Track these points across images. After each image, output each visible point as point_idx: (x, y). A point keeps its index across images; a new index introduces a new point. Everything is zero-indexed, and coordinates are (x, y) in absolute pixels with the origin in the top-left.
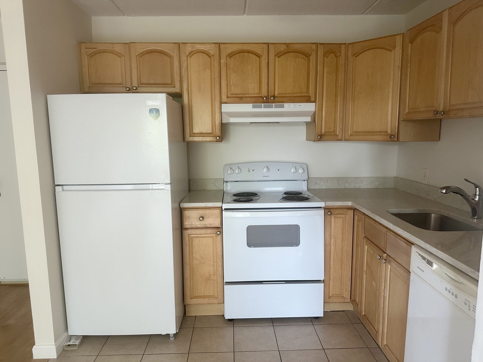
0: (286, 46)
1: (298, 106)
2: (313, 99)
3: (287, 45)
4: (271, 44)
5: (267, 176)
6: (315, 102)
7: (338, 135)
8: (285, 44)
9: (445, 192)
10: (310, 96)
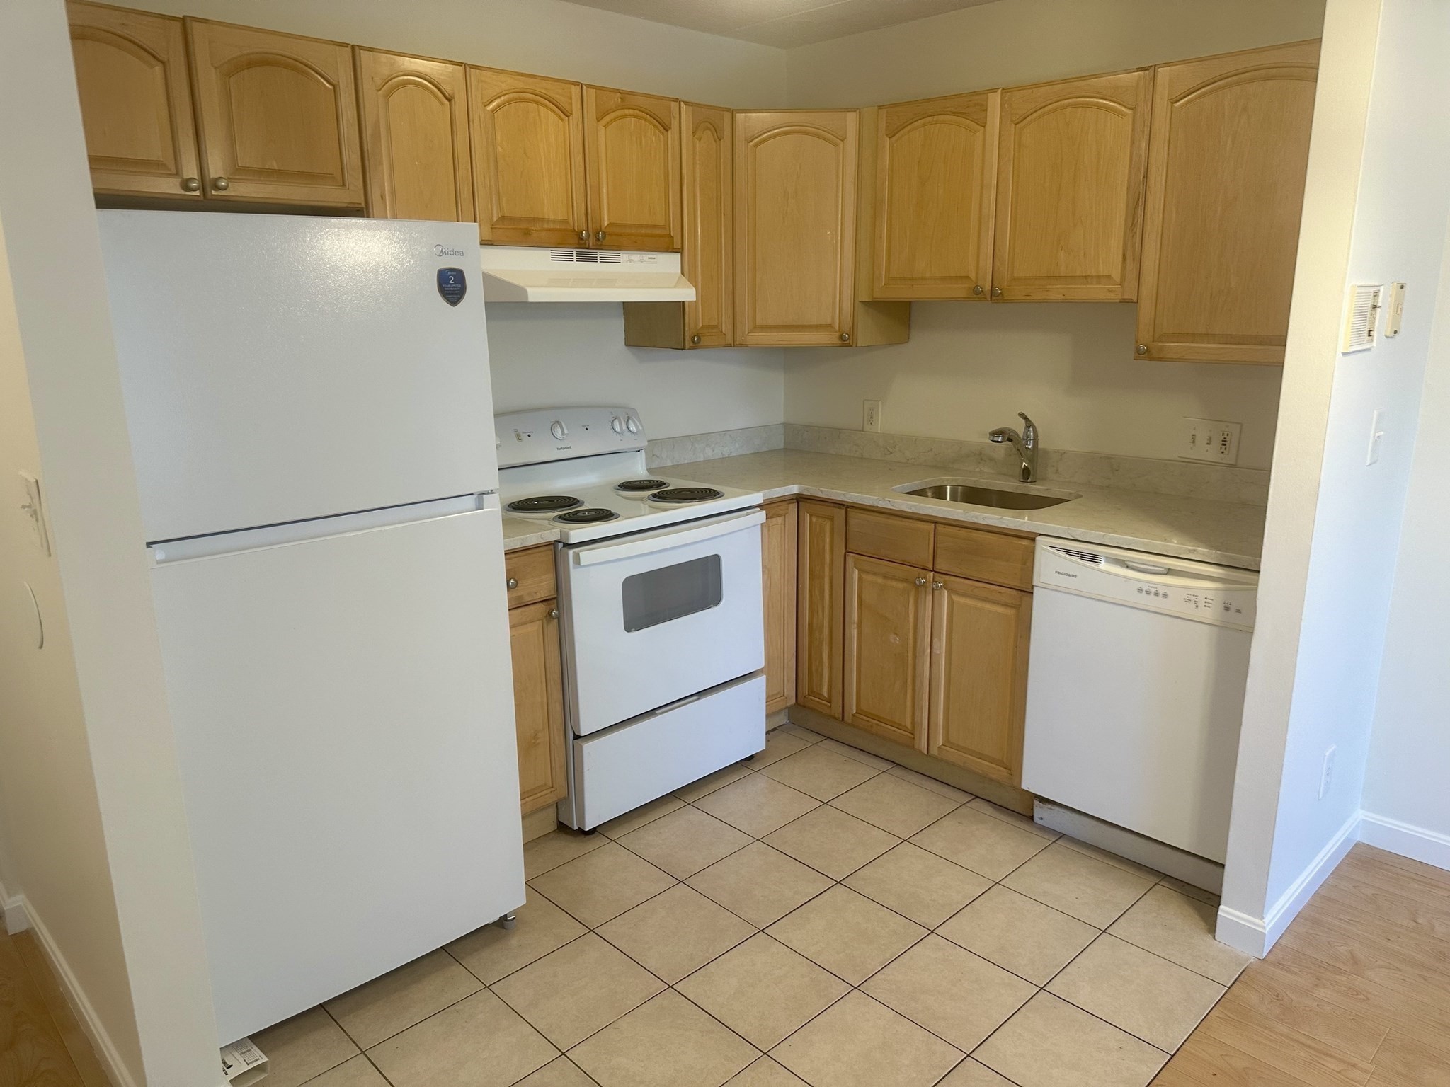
0: (621, 98)
1: (649, 258)
2: (677, 245)
3: (624, 94)
4: (589, 86)
5: (566, 448)
6: (680, 250)
7: (725, 334)
8: (618, 91)
9: (1002, 439)
10: (672, 235)
